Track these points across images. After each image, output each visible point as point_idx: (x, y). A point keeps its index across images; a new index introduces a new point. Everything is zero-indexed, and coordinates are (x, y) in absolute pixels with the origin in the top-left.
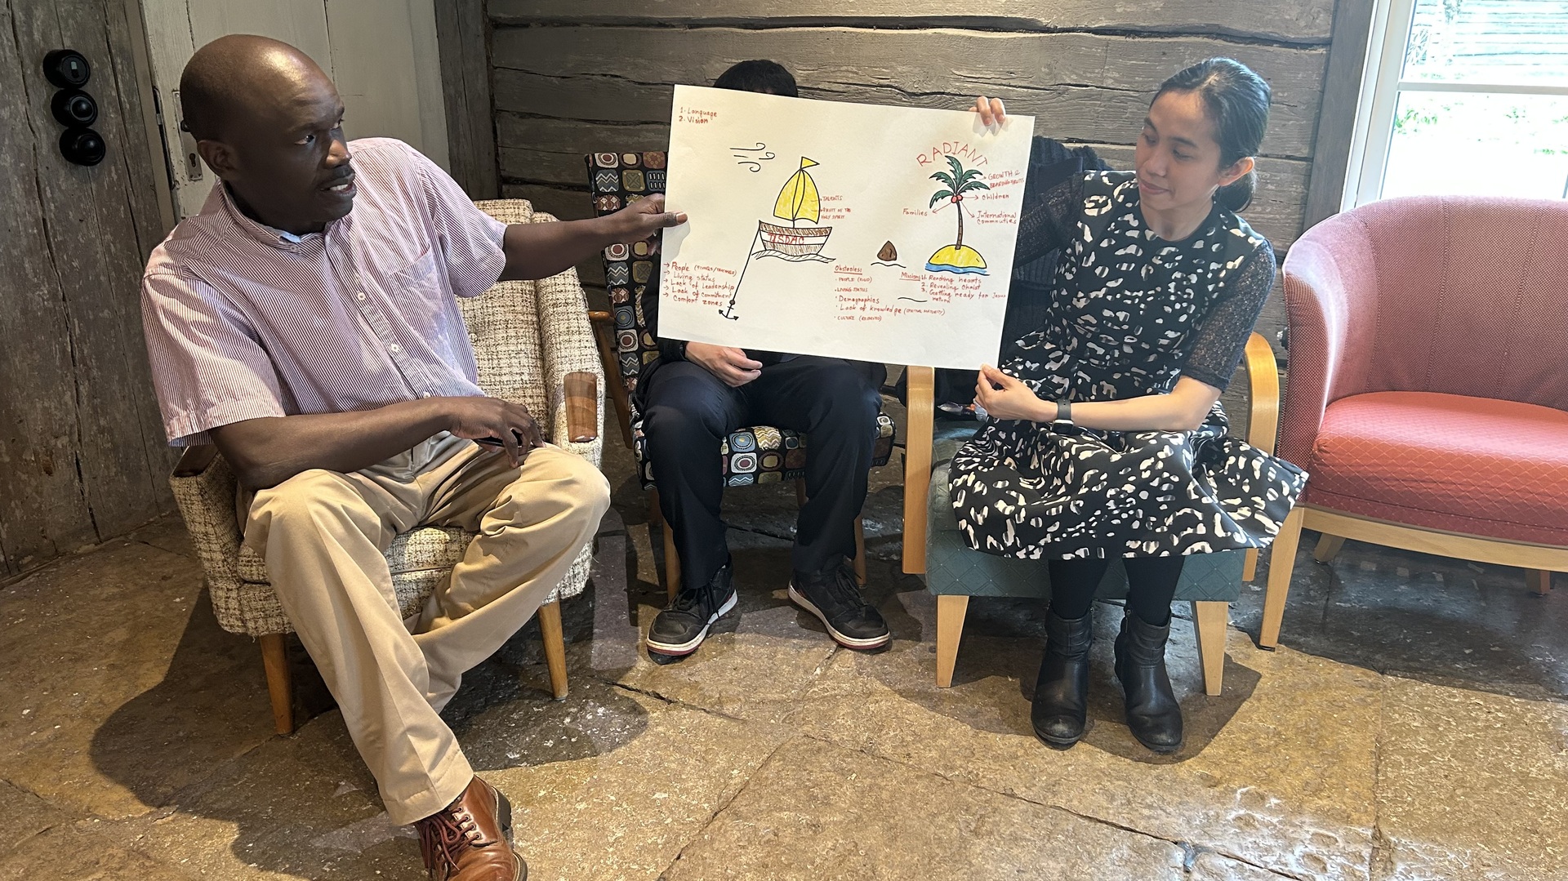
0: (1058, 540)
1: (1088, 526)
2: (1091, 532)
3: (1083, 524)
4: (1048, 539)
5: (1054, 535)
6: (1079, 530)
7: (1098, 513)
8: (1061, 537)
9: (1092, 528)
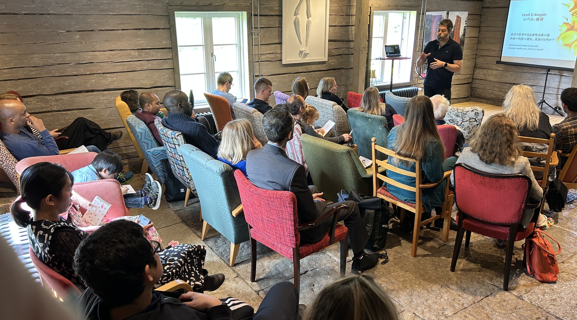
0: (197, 269)
1: (195, 258)
2: (197, 258)
3: (194, 259)
4: (197, 271)
5: (196, 269)
6: (196, 261)
7: (192, 254)
8: (197, 267)
9: (196, 257)
